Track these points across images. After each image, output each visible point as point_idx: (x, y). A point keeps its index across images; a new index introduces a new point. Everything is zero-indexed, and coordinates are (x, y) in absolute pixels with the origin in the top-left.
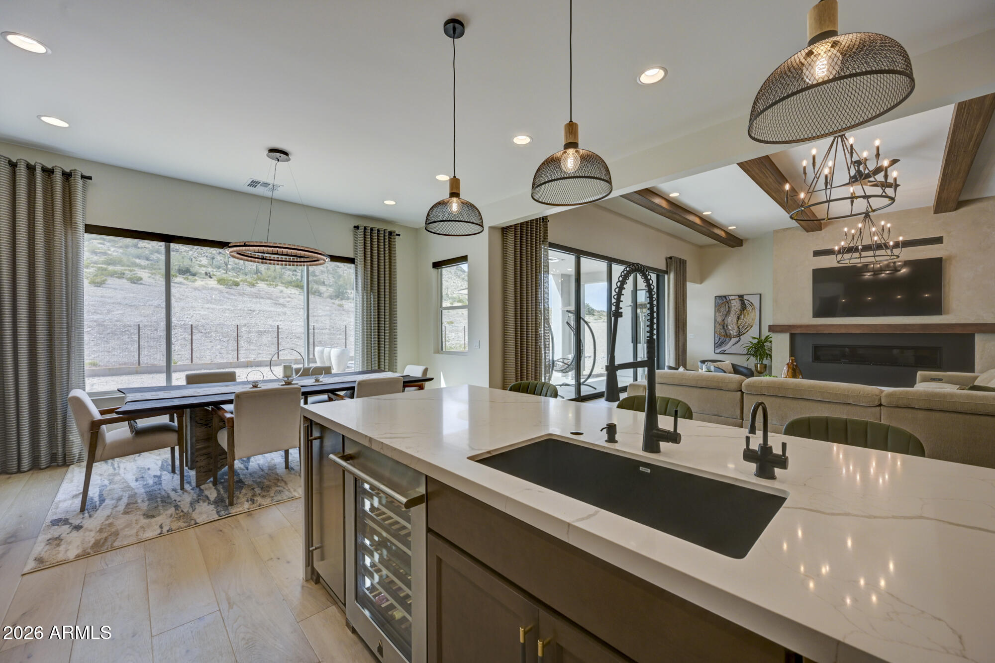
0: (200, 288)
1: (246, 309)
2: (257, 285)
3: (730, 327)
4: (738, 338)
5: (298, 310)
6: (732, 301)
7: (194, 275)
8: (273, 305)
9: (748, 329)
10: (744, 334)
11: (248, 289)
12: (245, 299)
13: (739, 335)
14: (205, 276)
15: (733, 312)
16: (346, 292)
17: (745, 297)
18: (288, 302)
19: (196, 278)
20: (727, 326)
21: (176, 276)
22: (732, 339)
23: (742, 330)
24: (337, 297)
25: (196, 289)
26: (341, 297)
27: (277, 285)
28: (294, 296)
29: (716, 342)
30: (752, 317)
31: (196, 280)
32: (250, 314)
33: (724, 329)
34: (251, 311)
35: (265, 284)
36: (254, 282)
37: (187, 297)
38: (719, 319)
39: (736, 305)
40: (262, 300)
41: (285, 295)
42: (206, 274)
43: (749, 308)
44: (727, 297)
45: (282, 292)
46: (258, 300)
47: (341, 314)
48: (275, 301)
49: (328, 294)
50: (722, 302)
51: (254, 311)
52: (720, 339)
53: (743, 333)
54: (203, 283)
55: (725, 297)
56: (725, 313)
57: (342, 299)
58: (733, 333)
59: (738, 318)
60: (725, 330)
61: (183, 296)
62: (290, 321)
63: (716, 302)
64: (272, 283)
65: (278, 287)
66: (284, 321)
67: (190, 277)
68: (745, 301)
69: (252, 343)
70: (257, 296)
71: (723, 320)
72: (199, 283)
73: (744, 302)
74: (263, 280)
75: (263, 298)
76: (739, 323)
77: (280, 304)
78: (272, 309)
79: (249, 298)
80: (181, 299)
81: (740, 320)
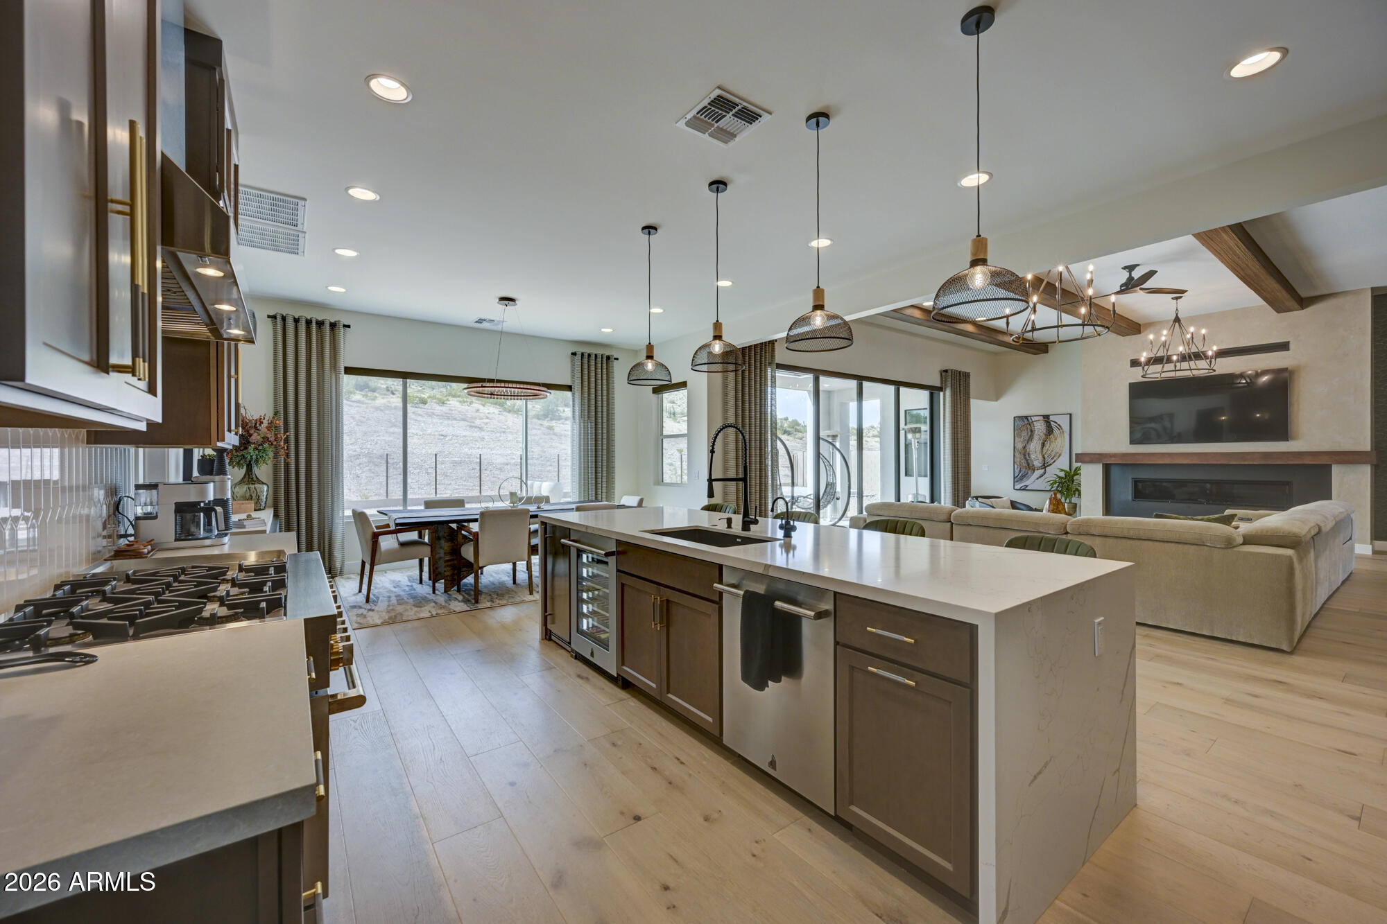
0: (382, 408)
1: (436, 433)
2: (448, 402)
3: (1033, 456)
4: (1043, 470)
5: (498, 435)
6: (1035, 423)
7: (374, 391)
8: (468, 428)
9: (1055, 458)
10: (1051, 465)
11: (438, 407)
12: (434, 421)
13: (1045, 466)
14: (385, 392)
15: (1036, 437)
16: (558, 410)
17: (1052, 418)
18: (486, 424)
19: (376, 394)
20: (1029, 454)
21: (355, 393)
22: (1036, 471)
23: (1048, 460)
24: (545, 416)
25: (377, 409)
26: (550, 416)
27: (471, 403)
28: (493, 415)
29: (1016, 475)
30: (1060, 443)
31: (376, 397)
32: (441, 439)
33: (1025, 458)
34: (442, 435)
35: (458, 401)
36: (445, 399)
37: (368, 419)
38: (1020, 446)
39: (1040, 427)
40: (454, 422)
41: (482, 415)
42: (388, 389)
43: (1056, 431)
44: (1029, 418)
45: (478, 411)
46: (450, 422)
47: (551, 439)
48: (471, 422)
49: (534, 413)
50: (1023, 424)
51: (446, 436)
52: (1020, 471)
53: (1049, 463)
54: (384, 401)
55: (1026, 417)
56: (1027, 438)
57: (552, 420)
58: (1037, 463)
59: (1043, 445)
60: (1027, 460)
61: (364, 417)
62: (489, 448)
63: (1016, 424)
64: (465, 399)
65: (474, 405)
66: (482, 448)
67: (370, 394)
68: (1052, 423)
69: (447, 476)
70: (448, 417)
71: (1024, 448)
72: (380, 401)
73: (1050, 424)
74: (454, 396)
75: (455, 419)
76: (1044, 453)
77: (476, 427)
78: (468, 433)
79: (440, 419)
80: (361, 422)
81: (1045, 449)
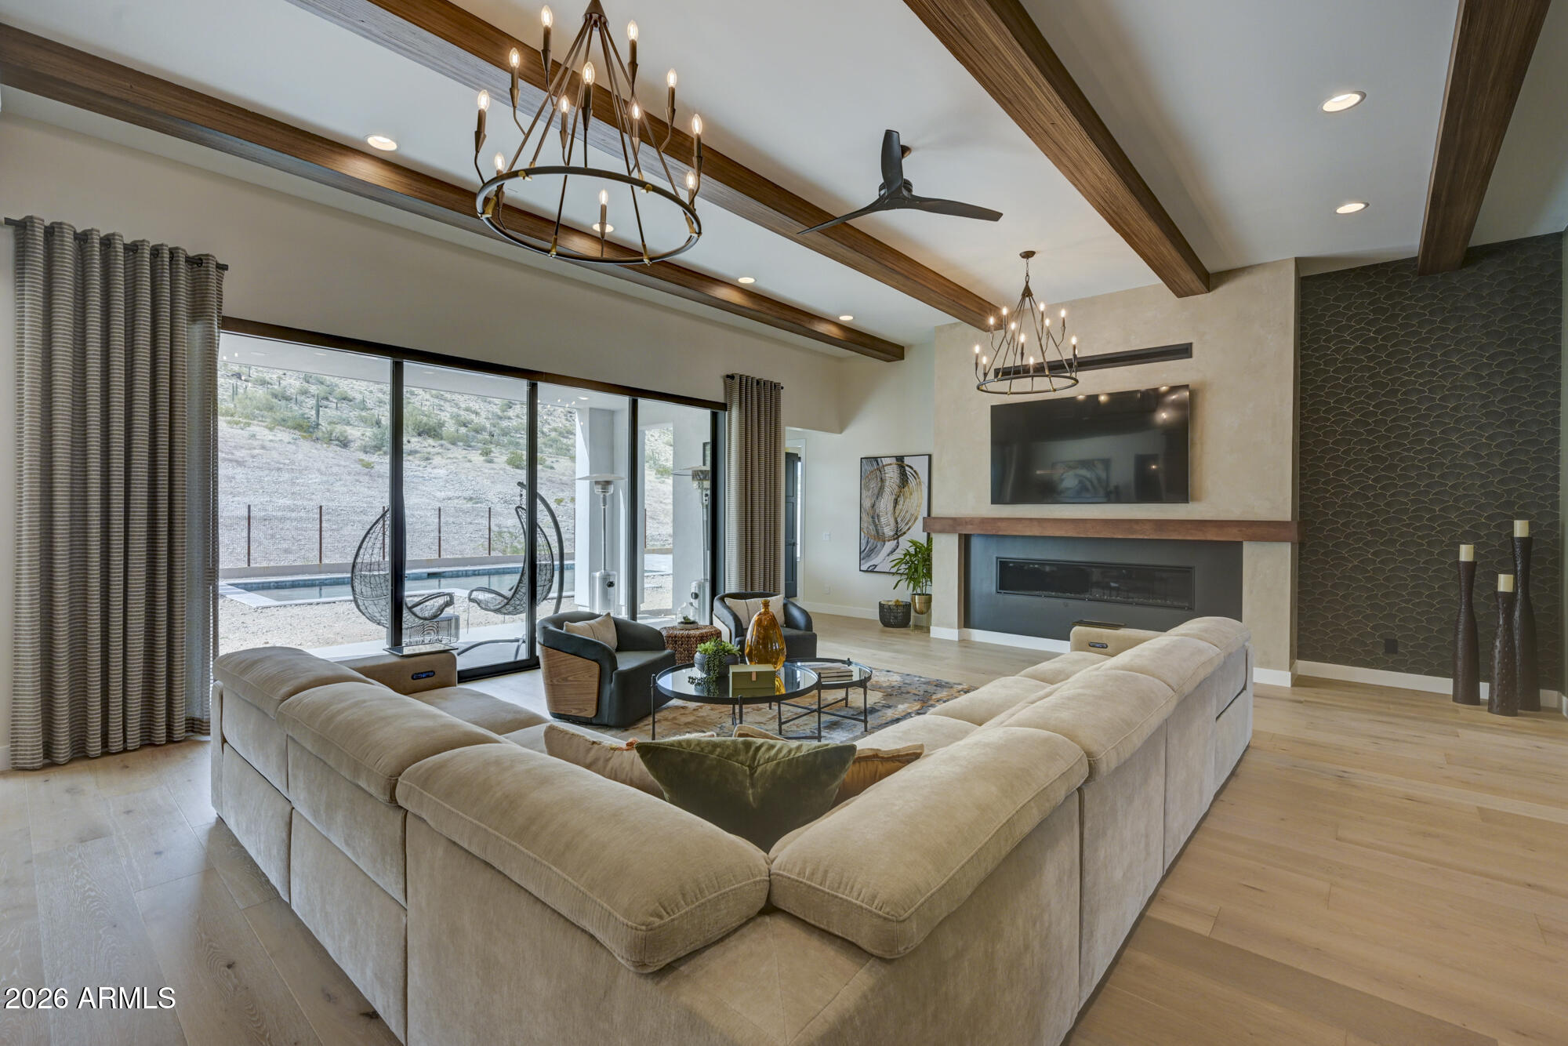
3: (882, 520)
4: (896, 541)
6: (886, 468)
9: (910, 524)
10: (905, 533)
13: (897, 535)
15: (887, 490)
17: (907, 461)
20: (878, 516)
22: (887, 543)
23: (902, 525)
29: (863, 549)
30: (916, 502)
33: (874, 522)
38: (867, 504)
39: (892, 474)
43: (912, 482)
44: (879, 460)
50: (872, 465)
52: (868, 542)
53: (903, 531)
55: (876, 459)
56: (876, 491)
58: (888, 531)
59: (896, 502)
60: (876, 526)
63: (863, 469)
68: (907, 468)
71: (873, 506)
73: (905, 470)
76: (897, 514)
81: (899, 507)
